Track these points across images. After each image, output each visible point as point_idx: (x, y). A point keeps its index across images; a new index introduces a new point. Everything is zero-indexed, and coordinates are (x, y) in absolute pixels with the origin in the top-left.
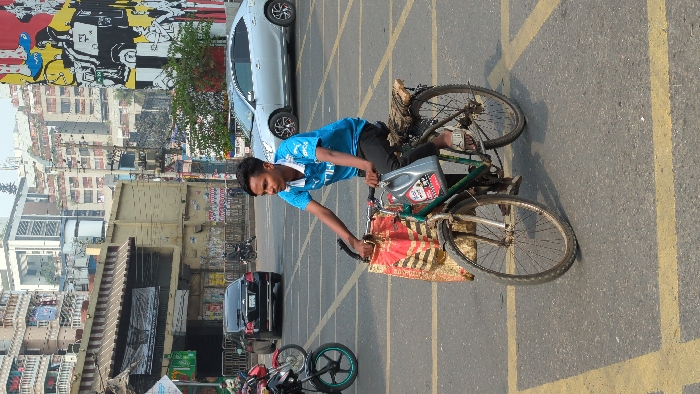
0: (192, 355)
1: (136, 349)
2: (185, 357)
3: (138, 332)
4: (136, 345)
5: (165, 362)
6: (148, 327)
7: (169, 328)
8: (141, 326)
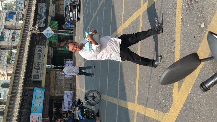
0: (56, 22)
1: (40, 20)
2: (54, 23)
3: (40, 15)
4: (40, 19)
5: (49, 24)
6: (43, 14)
7: (49, 14)
8: (41, 14)
